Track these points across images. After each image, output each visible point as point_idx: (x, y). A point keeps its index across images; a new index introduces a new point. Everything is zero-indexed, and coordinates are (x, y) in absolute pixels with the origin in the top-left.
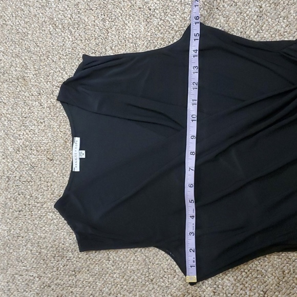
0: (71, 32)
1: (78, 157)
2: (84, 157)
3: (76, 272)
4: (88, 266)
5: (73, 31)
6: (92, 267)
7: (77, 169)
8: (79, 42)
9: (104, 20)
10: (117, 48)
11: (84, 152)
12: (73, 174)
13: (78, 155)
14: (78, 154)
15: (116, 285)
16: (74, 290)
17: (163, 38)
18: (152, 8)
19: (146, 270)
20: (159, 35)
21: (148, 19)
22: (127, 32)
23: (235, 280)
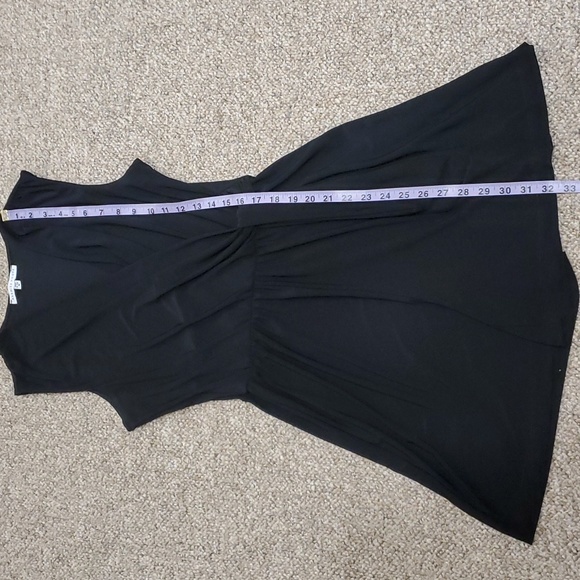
0: (11, 150)
1: (13, 288)
2: (20, 288)
3: (12, 422)
4: (25, 416)
5: (13, 149)
6: (29, 417)
7: (14, 301)
8: (19, 162)
9: (45, 140)
10: (59, 173)
11: (19, 282)
12: (10, 307)
13: (13, 286)
14: (13, 284)
15: (53, 436)
16: (10, 442)
17: (107, 166)
18: (96, 131)
19: (84, 421)
20: (103, 162)
21: (92, 143)
22: (70, 155)
23: (172, 430)
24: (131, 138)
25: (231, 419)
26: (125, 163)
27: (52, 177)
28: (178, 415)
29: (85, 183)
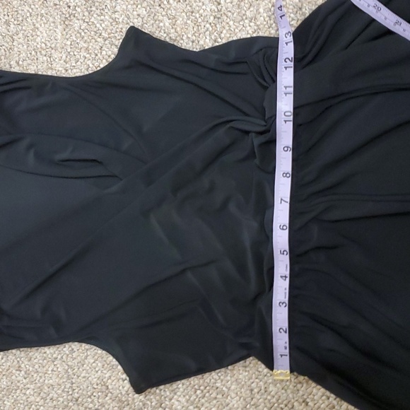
9: (7, 23)
10: (25, 63)
17: (87, 49)
18: (72, 5)
19: (69, 385)
20: (82, 44)
21: (66, 21)
22: (38, 39)
23: (187, 401)
24: (118, 8)
25: (271, 388)
26: (112, 44)
27: (16, 69)
28: (194, 380)
29: (59, 74)
